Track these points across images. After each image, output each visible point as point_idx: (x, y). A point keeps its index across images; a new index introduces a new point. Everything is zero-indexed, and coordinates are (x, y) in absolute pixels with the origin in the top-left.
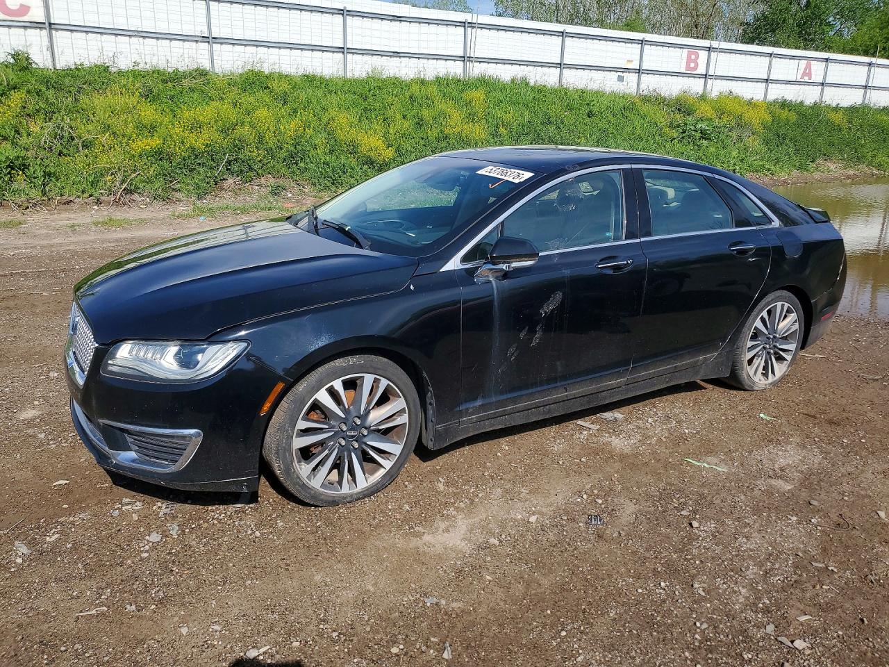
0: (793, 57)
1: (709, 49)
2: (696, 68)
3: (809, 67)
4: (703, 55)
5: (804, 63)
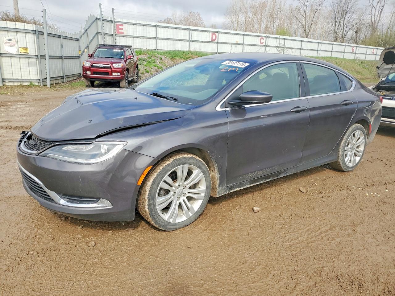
0: (371, 48)
1: (356, 47)
2: (353, 51)
3: (374, 50)
4: (355, 48)
5: (373, 49)
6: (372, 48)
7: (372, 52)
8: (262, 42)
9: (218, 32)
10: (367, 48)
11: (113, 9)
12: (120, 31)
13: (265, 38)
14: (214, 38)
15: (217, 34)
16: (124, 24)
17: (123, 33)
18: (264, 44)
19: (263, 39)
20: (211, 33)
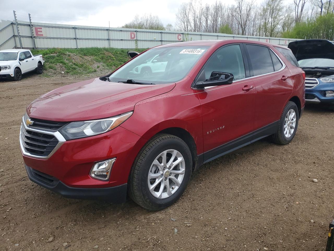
1: (270, 39)
4: (268, 40)
6: (284, 40)
7: (285, 43)
8: (180, 38)
9: (136, 31)
10: (279, 40)
11: (29, 15)
12: (39, 33)
13: (182, 35)
14: (133, 36)
15: (135, 33)
16: (42, 28)
17: (42, 35)
18: (182, 40)
19: (181, 36)
20: (129, 33)
